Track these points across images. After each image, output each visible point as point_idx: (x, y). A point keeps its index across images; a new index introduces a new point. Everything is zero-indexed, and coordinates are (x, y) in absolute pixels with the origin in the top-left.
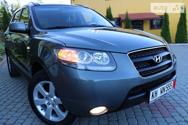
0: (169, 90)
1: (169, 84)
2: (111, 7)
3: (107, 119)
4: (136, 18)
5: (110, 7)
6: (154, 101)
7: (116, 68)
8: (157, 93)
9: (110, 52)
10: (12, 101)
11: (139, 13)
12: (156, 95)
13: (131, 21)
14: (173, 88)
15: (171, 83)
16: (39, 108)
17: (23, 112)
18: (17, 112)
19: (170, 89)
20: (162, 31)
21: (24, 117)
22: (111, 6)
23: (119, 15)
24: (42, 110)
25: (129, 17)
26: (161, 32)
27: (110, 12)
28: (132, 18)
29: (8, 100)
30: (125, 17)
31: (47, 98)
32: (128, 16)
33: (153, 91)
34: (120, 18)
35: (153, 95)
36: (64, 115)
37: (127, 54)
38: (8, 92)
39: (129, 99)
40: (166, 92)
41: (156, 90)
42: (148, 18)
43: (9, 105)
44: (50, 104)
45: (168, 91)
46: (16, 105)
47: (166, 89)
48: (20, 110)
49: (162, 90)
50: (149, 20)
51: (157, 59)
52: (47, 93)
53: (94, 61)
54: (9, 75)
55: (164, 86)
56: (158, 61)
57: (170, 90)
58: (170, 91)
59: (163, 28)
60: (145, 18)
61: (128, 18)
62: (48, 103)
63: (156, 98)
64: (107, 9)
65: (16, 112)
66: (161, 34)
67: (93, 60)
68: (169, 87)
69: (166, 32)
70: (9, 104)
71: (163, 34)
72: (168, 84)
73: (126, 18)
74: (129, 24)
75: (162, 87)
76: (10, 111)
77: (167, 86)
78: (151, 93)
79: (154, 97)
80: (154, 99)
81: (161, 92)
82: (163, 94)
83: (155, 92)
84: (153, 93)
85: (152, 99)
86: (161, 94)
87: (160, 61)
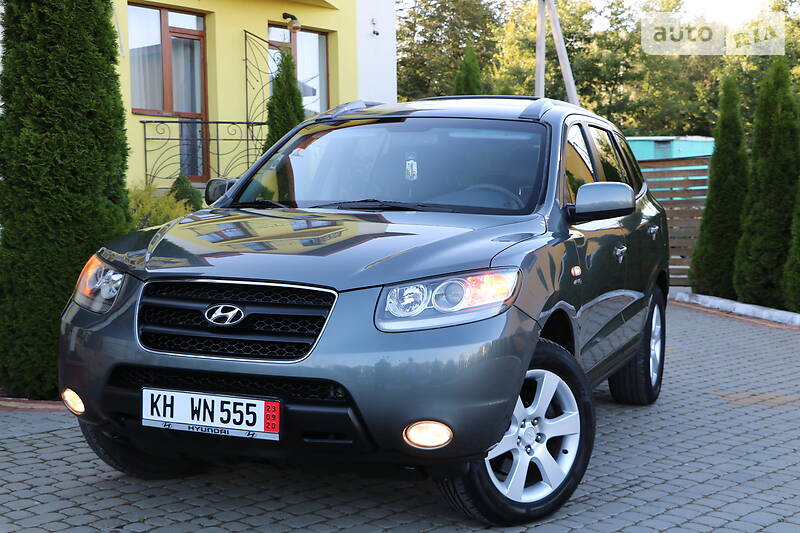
0: (237, 423)
8: (171, 406)
12: (168, 409)
14: (266, 428)
15: (255, 405)
19: (249, 424)
33: (156, 393)
35: (154, 405)
37: (145, 282)
40: (217, 423)
41: (169, 394)
45: (231, 425)
47: (218, 415)
49: (196, 405)
55: (209, 398)
57: (246, 427)
63: (168, 418)
68: (235, 412)
72: (233, 400)
75: (197, 397)
77: (226, 406)
78: (147, 393)
79: (161, 413)
80: (162, 418)
81: (195, 412)
82: (203, 423)
83: (162, 398)
84: (152, 395)
85: (152, 414)
86: (193, 418)
87: (232, 321)
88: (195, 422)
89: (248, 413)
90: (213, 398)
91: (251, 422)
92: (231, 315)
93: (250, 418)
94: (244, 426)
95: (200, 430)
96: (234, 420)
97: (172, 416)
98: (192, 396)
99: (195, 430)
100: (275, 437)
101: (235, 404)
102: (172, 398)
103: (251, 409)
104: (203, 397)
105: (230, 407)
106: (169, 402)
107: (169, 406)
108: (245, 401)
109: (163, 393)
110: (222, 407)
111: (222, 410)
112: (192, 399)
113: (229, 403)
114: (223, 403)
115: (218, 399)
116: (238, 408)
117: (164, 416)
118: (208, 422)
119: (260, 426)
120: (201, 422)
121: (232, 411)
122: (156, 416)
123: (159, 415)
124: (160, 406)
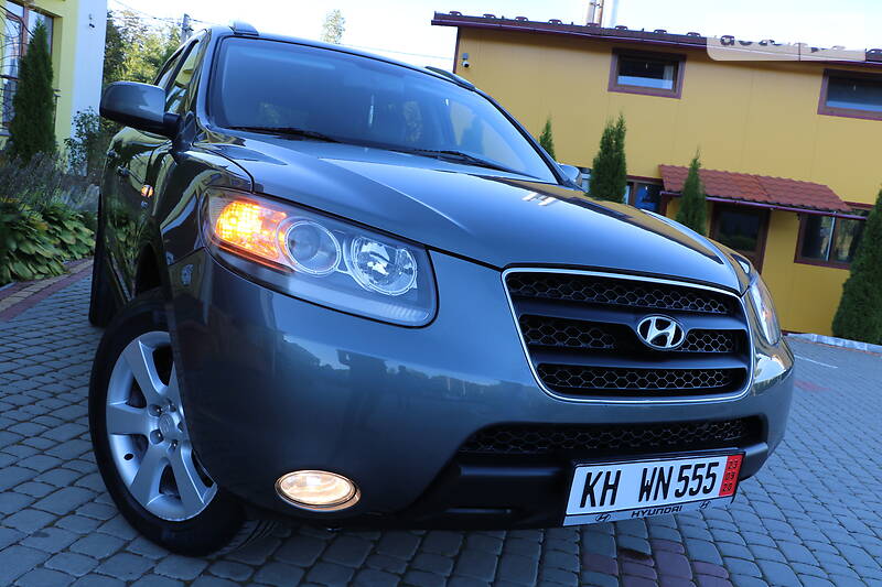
0: (692, 493)
1: (698, 466)
2: (627, 125)
3: (399, 575)
4: (733, 195)
5: (621, 123)
6: (591, 520)
7: (432, 321)
8: (615, 487)
9: (427, 248)
10: (46, 411)
11: (756, 177)
12: (609, 492)
13: (706, 205)
14: (722, 491)
15: (716, 464)
16: (120, 446)
17: (66, 461)
18: (42, 452)
19: (706, 491)
20: (852, 275)
21: (60, 477)
22: (626, 119)
23: (661, 167)
24: (128, 457)
25: (701, 183)
26: (844, 281)
27: (620, 146)
28: (716, 192)
29: (33, 403)
30: (684, 182)
31: (158, 410)
32: (698, 180)
33: (595, 470)
34: (661, 181)
35: (588, 490)
36: (203, 497)
37: (502, 270)
38: (47, 376)
39: (460, 471)
40: (671, 499)
41: (613, 469)
42: (791, 206)
43: (28, 421)
44: (161, 439)
45: (687, 498)
46: (51, 428)
47: (675, 485)
48: (58, 451)
49: (648, 478)
50: (799, 214)
51: (653, 332)
52: (159, 387)
53: (349, 272)
54: (87, 318)
55: (666, 465)
56: (661, 339)
57: (701, 496)
58: (705, 503)
59: (858, 264)
60: (778, 204)
61: (696, 187)
62: (158, 431)
63: (607, 508)
64: (606, 131)
65: (36, 451)
66: (844, 293)
68: (695, 477)
69: (869, 285)
70: (27, 417)
71: (852, 295)
72: (694, 462)
73: (687, 186)
74: (694, 217)
75: (651, 466)
76: (19, 443)
77: (686, 473)
78: (580, 474)
79: (598, 499)
80: (598, 509)
81: (645, 490)
82: (653, 503)
83: (603, 477)
84: (589, 475)
85: (583, 505)
86: (640, 500)
87: (672, 343)
88: (644, 504)
89: (708, 476)
90: (672, 463)
91: (708, 487)
92: (671, 331)
93: (707, 483)
94: (699, 496)
95: (646, 515)
96: (705, 488)
97: (613, 502)
98: (645, 465)
99: (640, 515)
100: (728, 500)
102: (618, 473)
103: (713, 470)
104: (658, 465)
105: (690, 473)
106: (611, 482)
107: (611, 487)
108: (707, 461)
109: (604, 469)
110: (681, 474)
111: (680, 479)
112: (645, 471)
113: (690, 467)
114: (683, 468)
115: (677, 464)
116: (699, 472)
117: (602, 504)
119: (715, 493)
120: (651, 503)
121: (691, 478)
122: (588, 509)
123: (593, 504)
124: (598, 490)
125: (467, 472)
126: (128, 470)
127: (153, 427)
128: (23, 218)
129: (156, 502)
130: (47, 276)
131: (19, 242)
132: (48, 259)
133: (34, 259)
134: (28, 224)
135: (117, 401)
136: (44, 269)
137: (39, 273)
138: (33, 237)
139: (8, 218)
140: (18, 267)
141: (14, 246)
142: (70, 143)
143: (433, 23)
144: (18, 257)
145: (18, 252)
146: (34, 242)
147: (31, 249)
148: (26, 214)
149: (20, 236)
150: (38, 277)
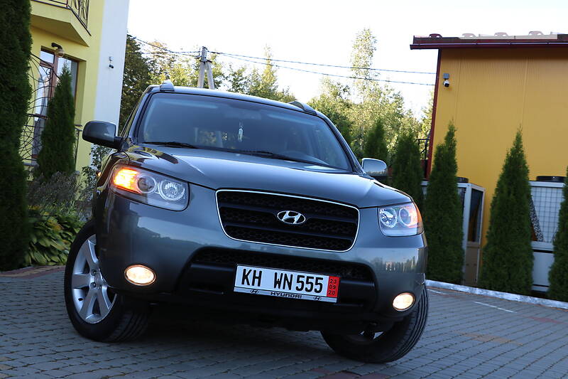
0: (308, 290)
6: (248, 292)
7: (186, 208)
8: (259, 278)
9: (188, 183)
12: (257, 280)
15: (322, 279)
16: (77, 293)
24: (80, 300)
31: (95, 272)
33: (248, 269)
35: (245, 277)
36: (109, 307)
37: (216, 190)
39: (191, 266)
40: (293, 290)
41: (258, 270)
44: (95, 286)
45: (303, 292)
47: (294, 284)
49: (279, 277)
51: (286, 216)
52: (95, 260)
55: (289, 273)
56: (290, 220)
57: (315, 293)
62: (94, 283)
63: (256, 287)
67: (157, 191)
68: (307, 283)
72: (306, 275)
75: (279, 272)
77: (301, 279)
78: (240, 269)
79: (251, 283)
80: (251, 287)
81: (277, 283)
82: (283, 290)
83: (252, 272)
84: (245, 270)
85: (243, 283)
86: (275, 287)
87: (297, 222)
88: (277, 289)
89: (317, 284)
90: (292, 273)
91: (318, 290)
92: (296, 218)
93: (318, 287)
94: (313, 293)
95: (279, 295)
96: (315, 290)
97: (259, 285)
98: (276, 271)
99: (276, 295)
100: (334, 300)
101: (308, 278)
102: (261, 272)
103: (319, 281)
104: (284, 272)
105: (304, 280)
106: (257, 275)
107: (257, 278)
108: (315, 276)
109: (253, 269)
110: (298, 279)
111: (298, 282)
112: (276, 274)
113: (303, 277)
114: (299, 277)
115: (295, 274)
116: (310, 280)
117: (253, 284)
118: (287, 290)
119: (324, 292)
120: (281, 290)
121: (305, 283)
122: (246, 285)
123: (248, 284)
124: (250, 277)
125: (193, 266)
126: (79, 305)
127: (92, 280)
128: (44, 221)
129: (90, 317)
130: (57, 263)
131: (39, 238)
132: (60, 252)
133: (48, 251)
134: (46, 224)
135: (77, 271)
136: (56, 259)
137: (52, 261)
138: (49, 234)
139: (32, 220)
140: (36, 255)
141: (35, 240)
142: (87, 170)
143: (412, 47)
144: (37, 248)
145: (38, 244)
146: (50, 238)
147: (47, 243)
148: (44, 218)
149: (40, 233)
150: (51, 264)
